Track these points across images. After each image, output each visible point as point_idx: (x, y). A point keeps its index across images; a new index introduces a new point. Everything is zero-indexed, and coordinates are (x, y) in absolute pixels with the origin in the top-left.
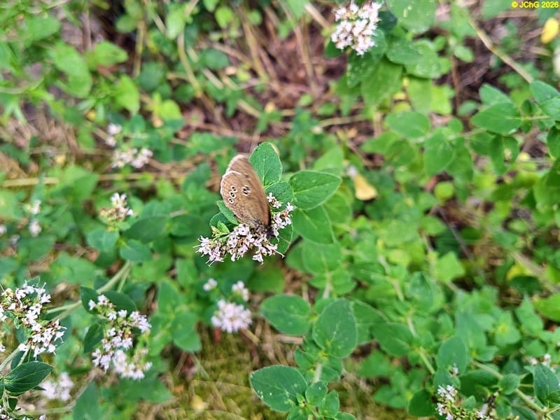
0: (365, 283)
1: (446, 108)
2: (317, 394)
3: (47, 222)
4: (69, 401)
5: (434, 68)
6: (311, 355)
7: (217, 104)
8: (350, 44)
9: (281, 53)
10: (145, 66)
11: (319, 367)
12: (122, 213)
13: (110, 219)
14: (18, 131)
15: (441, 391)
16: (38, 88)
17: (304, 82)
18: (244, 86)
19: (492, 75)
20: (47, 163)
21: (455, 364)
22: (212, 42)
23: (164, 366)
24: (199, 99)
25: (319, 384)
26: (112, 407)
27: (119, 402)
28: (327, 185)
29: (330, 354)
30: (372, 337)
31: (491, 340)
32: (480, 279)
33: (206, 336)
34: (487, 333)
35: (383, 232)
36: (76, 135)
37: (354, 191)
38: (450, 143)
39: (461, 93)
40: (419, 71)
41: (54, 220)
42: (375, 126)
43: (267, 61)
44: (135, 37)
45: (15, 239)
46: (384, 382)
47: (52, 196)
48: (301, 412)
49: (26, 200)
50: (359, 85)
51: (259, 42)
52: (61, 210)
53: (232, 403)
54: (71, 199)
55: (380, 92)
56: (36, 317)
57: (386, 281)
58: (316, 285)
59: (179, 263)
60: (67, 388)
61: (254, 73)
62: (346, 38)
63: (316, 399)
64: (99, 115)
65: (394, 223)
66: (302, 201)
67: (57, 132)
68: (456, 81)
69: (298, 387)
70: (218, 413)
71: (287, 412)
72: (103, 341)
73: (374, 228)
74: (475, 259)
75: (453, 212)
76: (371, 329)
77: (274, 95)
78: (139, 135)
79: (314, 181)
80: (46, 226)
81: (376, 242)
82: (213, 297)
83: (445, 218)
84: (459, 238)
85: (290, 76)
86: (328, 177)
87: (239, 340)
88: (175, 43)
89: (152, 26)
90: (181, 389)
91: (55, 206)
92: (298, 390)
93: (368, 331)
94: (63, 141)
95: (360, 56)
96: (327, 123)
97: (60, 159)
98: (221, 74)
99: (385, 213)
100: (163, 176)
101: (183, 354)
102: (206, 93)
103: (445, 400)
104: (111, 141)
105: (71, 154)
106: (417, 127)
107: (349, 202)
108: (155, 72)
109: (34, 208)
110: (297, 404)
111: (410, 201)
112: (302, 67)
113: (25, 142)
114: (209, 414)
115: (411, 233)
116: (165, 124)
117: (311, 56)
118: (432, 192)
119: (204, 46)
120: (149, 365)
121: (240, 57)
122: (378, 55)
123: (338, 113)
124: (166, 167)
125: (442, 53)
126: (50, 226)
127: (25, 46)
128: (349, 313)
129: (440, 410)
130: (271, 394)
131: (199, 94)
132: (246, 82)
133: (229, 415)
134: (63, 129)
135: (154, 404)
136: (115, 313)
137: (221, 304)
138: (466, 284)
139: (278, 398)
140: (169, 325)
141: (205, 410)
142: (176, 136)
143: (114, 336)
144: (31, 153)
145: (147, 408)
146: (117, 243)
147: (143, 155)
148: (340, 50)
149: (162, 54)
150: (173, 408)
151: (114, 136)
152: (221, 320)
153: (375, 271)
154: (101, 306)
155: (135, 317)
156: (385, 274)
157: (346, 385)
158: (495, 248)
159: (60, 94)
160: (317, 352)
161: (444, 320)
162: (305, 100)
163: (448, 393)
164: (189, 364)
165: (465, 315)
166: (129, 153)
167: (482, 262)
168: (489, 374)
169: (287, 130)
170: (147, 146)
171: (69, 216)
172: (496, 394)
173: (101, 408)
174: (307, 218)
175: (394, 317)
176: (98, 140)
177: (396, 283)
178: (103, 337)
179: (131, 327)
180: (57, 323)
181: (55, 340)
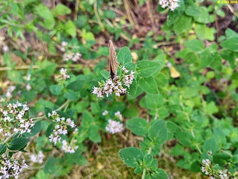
0: (174, 115)
1: (212, 38)
2: (148, 160)
3: (34, 85)
4: (43, 164)
5: (207, 19)
6: (147, 144)
7: (111, 34)
8: (168, 6)
9: (140, 12)
10: (79, 17)
11: (150, 149)
12: (65, 77)
13: (59, 79)
14: (22, 45)
15: (204, 161)
16: (31, 25)
17: (150, 26)
18: (123, 27)
19: (233, 25)
20: (35, 59)
21: (211, 150)
22: (109, 6)
23: (85, 149)
24: (103, 32)
25: (149, 155)
26: (61, 167)
27: (65, 164)
28: (154, 67)
29: (155, 143)
30: (175, 137)
31: (228, 140)
32: (225, 114)
33: (104, 136)
34: (227, 137)
35: (182, 92)
36: (48, 47)
37: (170, 74)
38: (212, 54)
39: (219, 32)
40: (200, 20)
41: (37, 84)
42: (181, 46)
43: (133, 16)
44: (75, 4)
45: (20, 92)
46: (181, 158)
47: (36, 73)
48: (141, 167)
49: (25, 75)
50: (172, 25)
51: (130, 7)
52: (40, 79)
53: (115, 166)
54: (45, 75)
55: (182, 29)
56: (22, 116)
57: (182, 113)
58: (151, 114)
59: (92, 104)
60: (42, 157)
61: (128, 21)
62: (166, 3)
63: (148, 162)
64: (58, 38)
66: (143, 74)
67: (39, 46)
68: (217, 26)
69: (140, 156)
70: (108, 170)
71: (134, 167)
73: (178, 90)
74: (223, 105)
75: (214, 85)
76: (175, 133)
77: (136, 31)
78: (76, 47)
79: (148, 65)
80: (34, 87)
81: (179, 96)
82: (106, 119)
83: (210, 87)
84: (216, 96)
85: (144, 23)
86: (154, 63)
87: (118, 139)
88: (92, 7)
90: (92, 159)
91: (38, 78)
92: (140, 158)
93: (173, 134)
94: (42, 50)
95: (172, 11)
96: (160, 44)
97: (41, 58)
98: (113, 21)
99: (184, 84)
100: (86, 66)
101: (93, 144)
102: (106, 29)
103: (205, 165)
104: (63, 49)
105: (46, 56)
106: (198, 47)
107: (167, 78)
108: (83, 19)
109: (28, 78)
110: (139, 164)
111: (195, 78)
112: (150, 19)
113: (25, 49)
114: (104, 170)
115: (195, 93)
116: (87, 42)
117: (153, 14)
118: (205, 75)
119: (105, 8)
120: (77, 147)
121: (122, 13)
122: (181, 12)
123: (165, 40)
124: (88, 62)
125: (211, 13)
126: (35, 86)
127: (25, 5)
128: (165, 126)
129: (203, 170)
130: (128, 159)
131: (103, 30)
132: (124, 25)
133: (113, 171)
134: (42, 44)
135: (80, 166)
136: (60, 118)
137: (110, 121)
138: (219, 116)
139: (131, 161)
140: (87, 130)
141: (103, 168)
142: (92, 48)
143: (59, 129)
144: (28, 55)
145: (77, 167)
146: (63, 91)
147: (77, 56)
148: (163, 8)
149: (87, 11)
150: (88, 167)
151: (64, 47)
152: (110, 128)
153: (178, 109)
154: (53, 115)
155: (68, 121)
156: (182, 110)
157: (164, 159)
158: (232, 101)
159: (41, 28)
160: (150, 142)
161: (208, 131)
162: (150, 34)
163: (207, 162)
164: (96, 149)
165: (218, 129)
166: (71, 55)
167: (226, 107)
168: (227, 155)
169: (142, 47)
170: (79, 52)
171: (44, 83)
172: (229, 163)
173: (56, 167)
174: (146, 82)
175: (185, 129)
176: (58, 50)
177: (187, 114)
178: (54, 129)
179: (67, 125)
180: (32, 119)
181: (31, 127)
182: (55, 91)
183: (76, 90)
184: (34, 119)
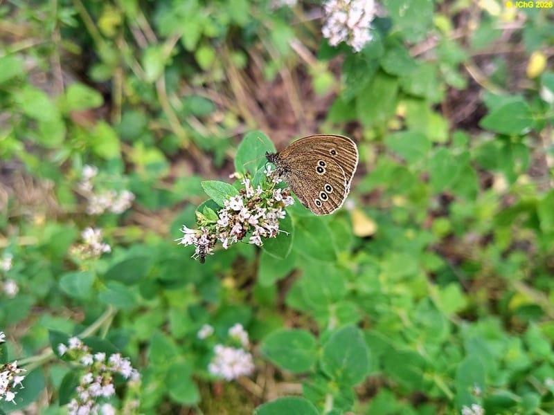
6: (320, 386)
7: (206, 153)
8: (345, 39)
10: (126, 115)
11: (330, 399)
12: (97, 249)
13: (83, 257)
15: (465, 411)
16: (7, 138)
17: (294, 127)
18: (231, 135)
21: (476, 385)
22: (195, 88)
24: (186, 149)
29: (341, 383)
30: (382, 367)
31: (502, 365)
32: (483, 310)
33: (207, 392)
35: (385, 265)
36: (56, 194)
37: (352, 226)
38: (456, 157)
41: (31, 277)
43: (255, 108)
50: (354, 101)
51: (246, 89)
54: (49, 256)
57: (391, 313)
61: (241, 119)
62: (340, 32)
65: (395, 257)
67: (37, 194)
72: (79, 389)
74: (475, 293)
76: (382, 358)
78: (119, 176)
80: (24, 286)
81: (378, 275)
82: (209, 345)
85: (280, 121)
88: (154, 88)
89: (129, 72)
93: (377, 361)
94: (43, 203)
95: (357, 53)
97: (39, 220)
98: (207, 121)
99: (385, 249)
102: (193, 141)
104: (87, 187)
105: (52, 214)
108: (136, 120)
109: (5, 263)
111: (410, 234)
115: (412, 267)
116: (148, 167)
118: (430, 228)
119: (187, 91)
121: (227, 103)
128: (360, 339)
131: (186, 144)
134: (43, 190)
136: (91, 356)
137: (219, 349)
138: (470, 315)
140: (163, 376)
143: (92, 383)
144: (9, 216)
146: (94, 286)
147: (122, 198)
148: (333, 47)
149: (142, 102)
151: (90, 179)
152: (219, 366)
153: (380, 302)
154: (74, 350)
155: (116, 361)
156: (390, 304)
158: (495, 280)
160: (326, 383)
161: (452, 350)
163: (473, 411)
165: (475, 342)
166: (108, 197)
167: (482, 296)
168: (506, 397)
170: (128, 189)
174: (307, 234)
175: (404, 346)
177: (402, 313)
178: (78, 385)
179: (112, 372)
180: (14, 365)
181: (14, 385)
182: (73, 288)
183: (129, 283)
184: (21, 363)
